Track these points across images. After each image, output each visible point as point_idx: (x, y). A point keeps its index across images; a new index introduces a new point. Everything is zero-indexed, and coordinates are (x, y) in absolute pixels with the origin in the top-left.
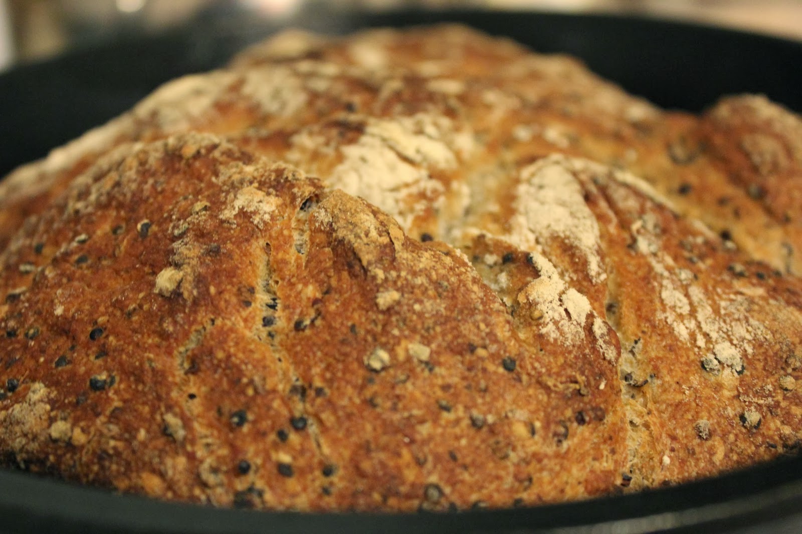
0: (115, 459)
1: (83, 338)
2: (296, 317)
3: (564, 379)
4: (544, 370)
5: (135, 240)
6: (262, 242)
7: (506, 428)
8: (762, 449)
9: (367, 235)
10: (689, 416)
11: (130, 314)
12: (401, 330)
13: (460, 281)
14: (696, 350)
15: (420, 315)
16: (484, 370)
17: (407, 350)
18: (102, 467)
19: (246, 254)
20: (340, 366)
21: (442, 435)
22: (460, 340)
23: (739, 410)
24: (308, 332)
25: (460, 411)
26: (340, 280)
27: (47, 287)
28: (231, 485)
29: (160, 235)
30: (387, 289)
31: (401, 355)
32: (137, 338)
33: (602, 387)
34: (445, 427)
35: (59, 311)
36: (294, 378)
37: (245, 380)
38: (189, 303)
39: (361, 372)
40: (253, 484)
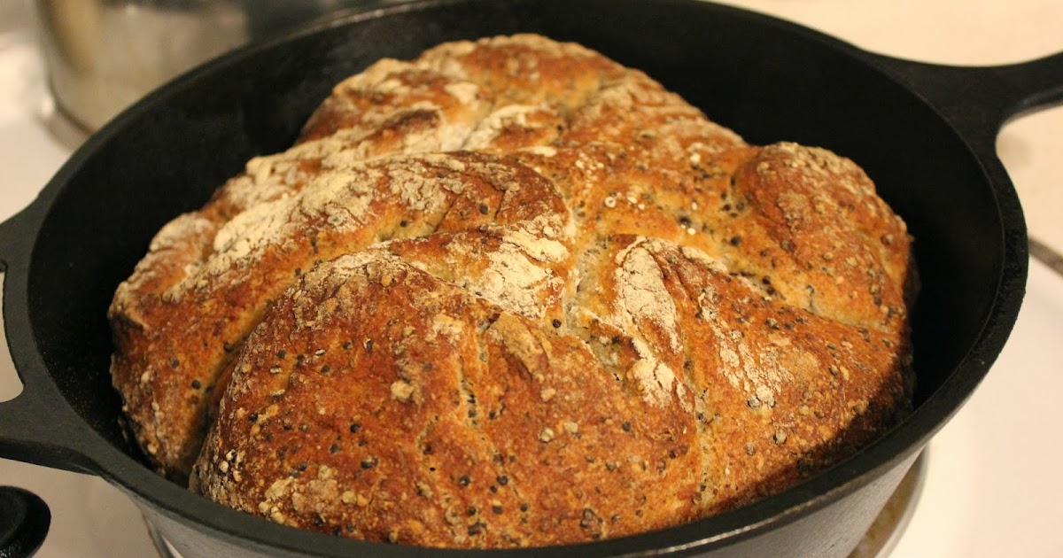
0: (389, 513)
1: (346, 431)
2: (490, 410)
3: (661, 431)
4: (648, 427)
5: (364, 355)
6: (457, 355)
7: (628, 469)
8: (788, 457)
9: (529, 350)
10: (741, 440)
11: (377, 414)
12: (559, 414)
13: (591, 374)
14: (744, 393)
15: (569, 402)
16: (612, 433)
17: (564, 427)
18: (381, 519)
19: (448, 366)
20: (523, 441)
21: (590, 478)
22: (595, 416)
23: (773, 432)
24: (499, 419)
25: (600, 462)
26: (514, 381)
27: (305, 392)
28: (465, 522)
29: (383, 352)
30: (547, 388)
31: (560, 430)
32: (387, 431)
33: (685, 432)
34: (591, 473)
35: (322, 411)
36: (494, 450)
37: (465, 456)
38: (419, 408)
39: (537, 444)
40: (479, 520)
